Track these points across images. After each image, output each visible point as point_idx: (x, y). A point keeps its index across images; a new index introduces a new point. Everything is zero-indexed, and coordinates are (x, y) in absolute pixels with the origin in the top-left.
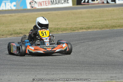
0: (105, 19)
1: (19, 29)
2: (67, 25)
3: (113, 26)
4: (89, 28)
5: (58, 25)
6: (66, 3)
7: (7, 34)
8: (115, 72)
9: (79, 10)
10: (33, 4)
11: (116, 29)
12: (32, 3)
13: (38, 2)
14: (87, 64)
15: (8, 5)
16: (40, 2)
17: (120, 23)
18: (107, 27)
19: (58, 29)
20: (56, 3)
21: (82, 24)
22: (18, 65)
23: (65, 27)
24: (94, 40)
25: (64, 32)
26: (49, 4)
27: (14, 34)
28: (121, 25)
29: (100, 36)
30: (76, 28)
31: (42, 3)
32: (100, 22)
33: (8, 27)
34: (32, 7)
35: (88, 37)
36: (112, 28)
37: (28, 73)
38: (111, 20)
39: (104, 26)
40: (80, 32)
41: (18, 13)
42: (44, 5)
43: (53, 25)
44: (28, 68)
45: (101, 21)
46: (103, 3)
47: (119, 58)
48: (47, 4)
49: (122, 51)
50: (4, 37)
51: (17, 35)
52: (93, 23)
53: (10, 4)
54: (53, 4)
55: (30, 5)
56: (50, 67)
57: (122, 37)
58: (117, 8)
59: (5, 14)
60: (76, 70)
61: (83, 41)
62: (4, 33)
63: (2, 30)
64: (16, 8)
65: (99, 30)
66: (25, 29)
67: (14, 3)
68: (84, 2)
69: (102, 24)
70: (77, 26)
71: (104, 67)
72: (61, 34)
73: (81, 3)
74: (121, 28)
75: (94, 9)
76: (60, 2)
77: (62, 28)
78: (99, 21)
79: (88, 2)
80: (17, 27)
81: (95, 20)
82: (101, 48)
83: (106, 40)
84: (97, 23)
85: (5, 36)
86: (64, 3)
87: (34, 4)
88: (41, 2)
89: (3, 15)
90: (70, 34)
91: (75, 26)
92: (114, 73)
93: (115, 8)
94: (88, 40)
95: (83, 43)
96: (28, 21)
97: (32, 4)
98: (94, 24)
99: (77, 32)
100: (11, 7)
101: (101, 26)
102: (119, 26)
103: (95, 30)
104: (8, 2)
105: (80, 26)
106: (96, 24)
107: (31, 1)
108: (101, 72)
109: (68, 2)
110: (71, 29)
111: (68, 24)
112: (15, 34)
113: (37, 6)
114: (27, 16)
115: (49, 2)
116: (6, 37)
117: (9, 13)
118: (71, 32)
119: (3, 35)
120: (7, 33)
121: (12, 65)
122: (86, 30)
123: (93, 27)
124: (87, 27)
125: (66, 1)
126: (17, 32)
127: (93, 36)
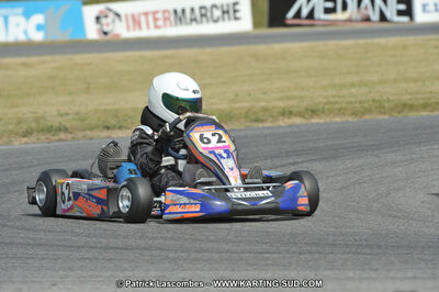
0: (375, 78)
1: (56, 113)
2: (233, 101)
3: (404, 105)
4: (314, 112)
6: (229, 19)
7: (11, 132)
8: (410, 274)
9: (278, 47)
10: (109, 20)
11: (413, 115)
12: (106, 17)
13: (126, 16)
15: (18, 25)
16: (133, 16)
17: (431, 92)
18: (380, 108)
20: (192, 20)
21: (288, 98)
22: (52, 246)
23: (225, 106)
24: (334, 157)
26: (168, 23)
27: (38, 132)
28: (433, 100)
29: (355, 140)
30: (265, 110)
31: (143, 19)
32: (354, 90)
33: (17, 106)
34: (105, 33)
35: (311, 145)
36: (399, 112)
37: (91, 276)
38: (395, 81)
39: (371, 103)
40: (280, 127)
41: (52, 53)
42: (148, 27)
44: (90, 255)
45: (361, 84)
46: (367, 19)
47: (425, 222)
48: (160, 23)
49: (435, 198)
51: (49, 136)
52: (331, 92)
53: (21, 20)
54: (183, 22)
55: (98, 26)
56: (172, 255)
57: (436, 147)
58: (420, 38)
60: (267, 265)
61: (291, 161)
62: (1, 128)
64: (46, 34)
65: (350, 119)
66: (77, 114)
67: (39, 19)
68: (298, 15)
69: (363, 98)
70: (270, 105)
71: (369, 257)
74: (433, 114)
75: (332, 43)
76: (209, 14)
78: (353, 85)
79: (311, 15)
80: (51, 107)
81: (337, 81)
82: (357, 186)
83: (377, 156)
84: (345, 92)
85: (5, 139)
86: (223, 19)
87: (114, 21)
88: (139, 15)
90: (243, 133)
91: (263, 104)
92: (407, 278)
93: (411, 39)
94: (310, 157)
96: (89, 83)
97: (104, 21)
98: (334, 97)
99: (269, 124)
100: (26, 32)
101: (357, 105)
102: (425, 106)
103: (338, 119)
104: (17, 14)
105: (281, 104)
106: (340, 97)
107: (101, 12)
108: (358, 272)
109: (238, 15)
110: (247, 113)
111: (236, 96)
112: (42, 131)
113: (122, 30)
114: (83, 64)
115: (167, 15)
116: (7, 144)
118: (248, 124)
120: (10, 127)
121: (29, 245)
122: (304, 117)
123: (329, 110)
124: (306, 109)
125: (231, 12)
126: (50, 124)
127: (330, 143)
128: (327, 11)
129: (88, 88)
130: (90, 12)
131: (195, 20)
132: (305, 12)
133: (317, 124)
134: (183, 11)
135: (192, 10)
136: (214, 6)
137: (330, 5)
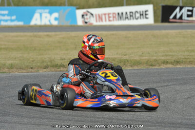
1: (60, 58)
4: (178, 62)
5: (125, 55)
6: (143, 18)
7: (39, 67)
9: (164, 32)
10: (88, 17)
12: (87, 15)
13: (96, 15)
14: (169, 123)
15: (46, 17)
19: (125, 62)
20: (126, 18)
21: (166, 56)
23: (137, 58)
24: (185, 84)
25: (136, 68)
26: (115, 19)
27: (51, 67)
30: (156, 60)
31: (103, 16)
33: (42, 54)
34: (86, 23)
35: (175, 77)
40: (162, 69)
41: (60, 31)
42: (106, 20)
43: (117, 54)
48: (111, 19)
50: (33, 70)
51: (56, 69)
52: (186, 53)
53: (48, 15)
54: (122, 19)
55: (83, 19)
59: (39, 32)
61: (166, 84)
62: (34, 64)
63: (31, 59)
64: (59, 23)
66: (69, 59)
67: (56, 15)
70: (158, 58)
72: (130, 70)
73: (169, 19)
75: (189, 31)
76: (134, 16)
77: (133, 60)
79: (181, 18)
80: (57, 56)
81: (190, 48)
84: (193, 54)
85: (36, 70)
86: (141, 18)
87: (90, 17)
88: (102, 15)
89: (35, 33)
90: (144, 71)
91: (155, 58)
94: (175, 83)
95: (166, 88)
96: (76, 45)
97: (85, 17)
98: (188, 56)
99: (157, 67)
100: (50, 21)
103: (189, 66)
104: (46, 13)
105: (163, 58)
106: (190, 56)
107: (84, 13)
109: (147, 16)
110: (147, 62)
111: (143, 53)
112: (53, 66)
113: (93, 21)
114: (75, 37)
115: (114, 15)
116: (37, 72)
117: (46, 32)
118: (147, 67)
119: (32, 68)
120: (39, 64)
121: (42, 118)
122: (173, 64)
123: (185, 62)
124: (175, 61)
125: (144, 15)
126: (56, 63)
127: (184, 77)
128: (188, 16)
129: (76, 48)
130: (80, 12)
131: (128, 18)
132: (178, 16)
133: (179, 68)
134: (122, 13)
135: (126, 13)
136: (137, 12)
137: (190, 13)
